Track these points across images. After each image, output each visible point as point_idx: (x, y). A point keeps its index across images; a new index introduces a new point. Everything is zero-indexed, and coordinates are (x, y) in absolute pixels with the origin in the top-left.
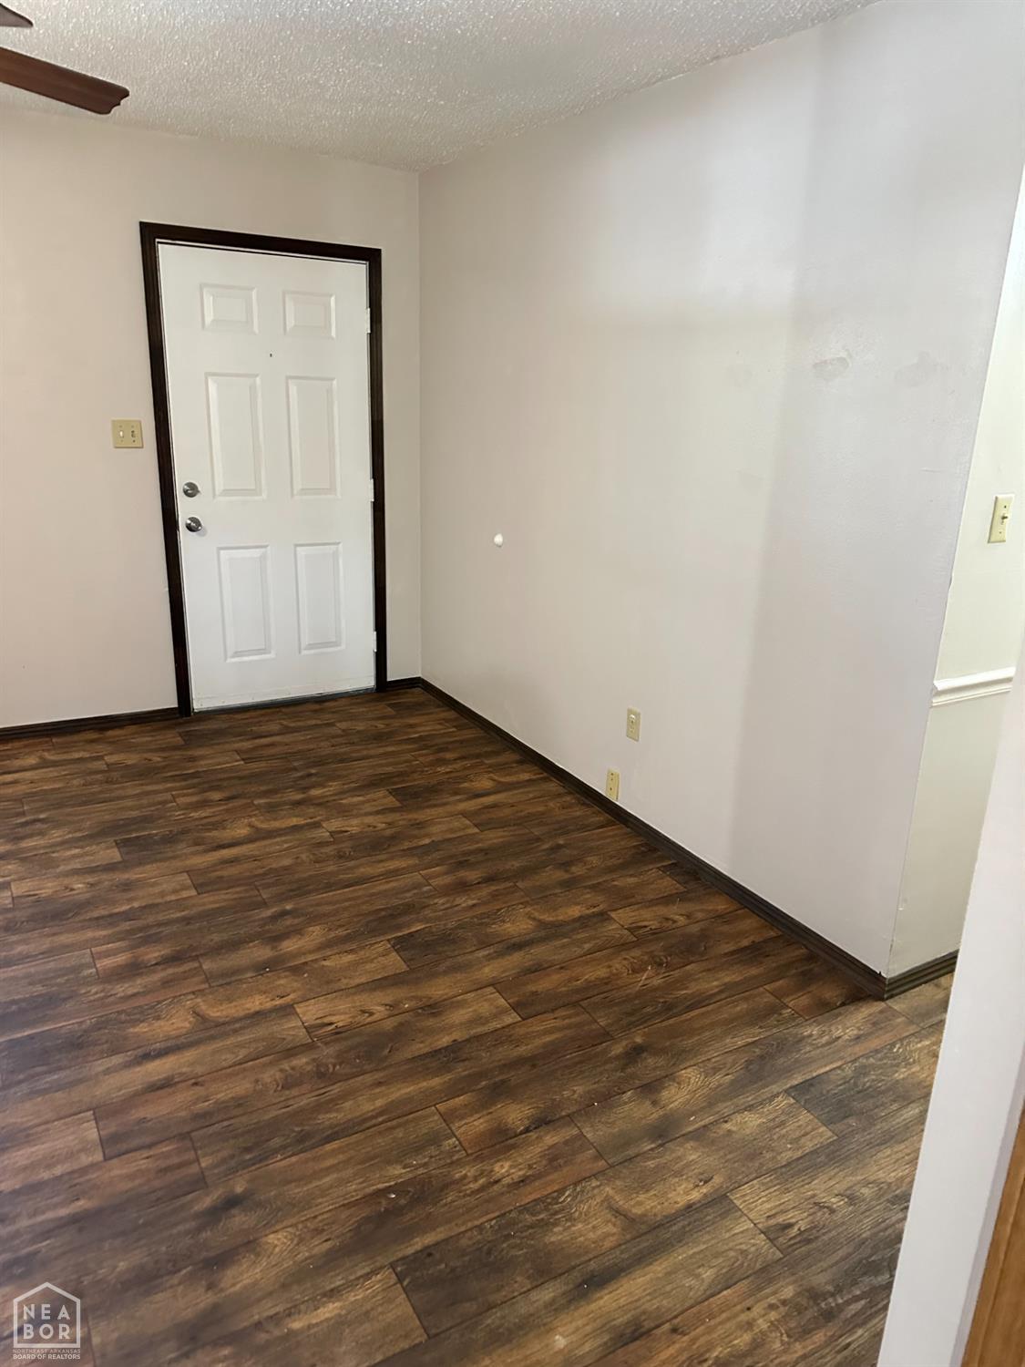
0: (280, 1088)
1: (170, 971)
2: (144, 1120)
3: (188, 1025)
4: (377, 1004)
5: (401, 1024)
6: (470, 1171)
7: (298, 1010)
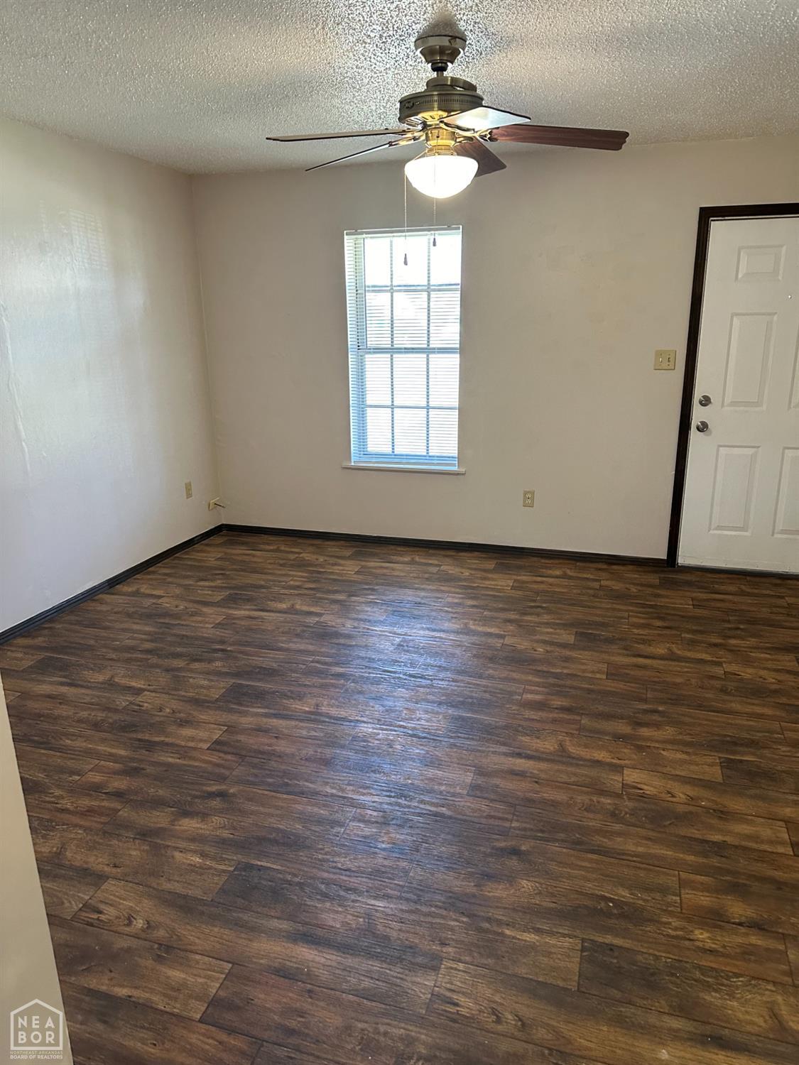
0: (583, 809)
1: (561, 716)
2: (497, 786)
3: (552, 748)
4: (681, 793)
5: (691, 813)
6: (675, 923)
7: (625, 772)
